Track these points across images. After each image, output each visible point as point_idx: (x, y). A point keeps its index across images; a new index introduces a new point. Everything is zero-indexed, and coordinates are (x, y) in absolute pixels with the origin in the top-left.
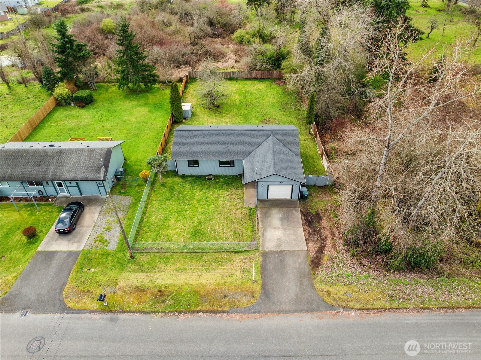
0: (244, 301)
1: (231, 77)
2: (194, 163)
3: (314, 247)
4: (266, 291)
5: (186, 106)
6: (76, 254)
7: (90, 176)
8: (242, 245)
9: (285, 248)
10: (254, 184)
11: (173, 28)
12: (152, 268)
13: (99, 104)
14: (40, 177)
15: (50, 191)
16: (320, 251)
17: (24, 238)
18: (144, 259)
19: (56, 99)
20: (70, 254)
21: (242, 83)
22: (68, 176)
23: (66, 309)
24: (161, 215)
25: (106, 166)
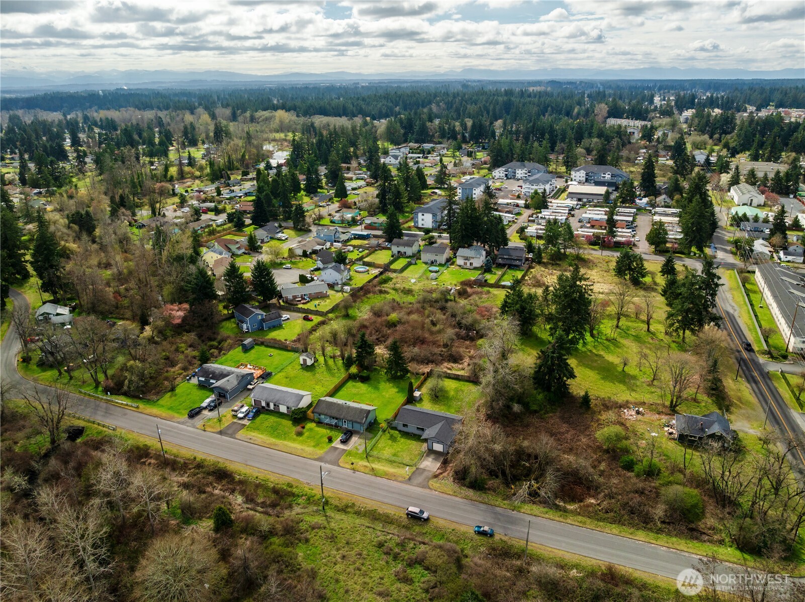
0: (400, 479)
1: (457, 378)
2: (405, 425)
3: (439, 471)
4: (410, 479)
5: (417, 394)
6: (346, 450)
7: (359, 421)
8: (411, 463)
9: (427, 469)
10: (426, 440)
11: (438, 327)
12: (373, 462)
13: (372, 382)
14: (338, 416)
15: (340, 424)
16: (441, 473)
17: (327, 440)
18: (370, 459)
19: (350, 374)
20: (344, 450)
21: (462, 383)
22: (349, 418)
23: (339, 466)
24: (383, 445)
25: (366, 418)
